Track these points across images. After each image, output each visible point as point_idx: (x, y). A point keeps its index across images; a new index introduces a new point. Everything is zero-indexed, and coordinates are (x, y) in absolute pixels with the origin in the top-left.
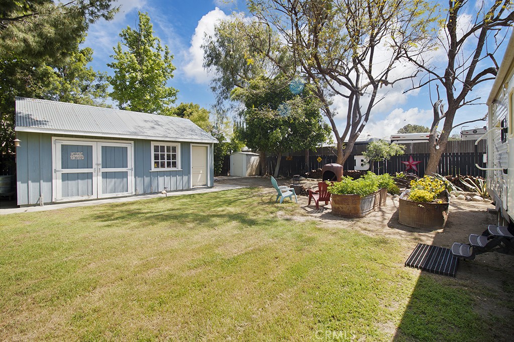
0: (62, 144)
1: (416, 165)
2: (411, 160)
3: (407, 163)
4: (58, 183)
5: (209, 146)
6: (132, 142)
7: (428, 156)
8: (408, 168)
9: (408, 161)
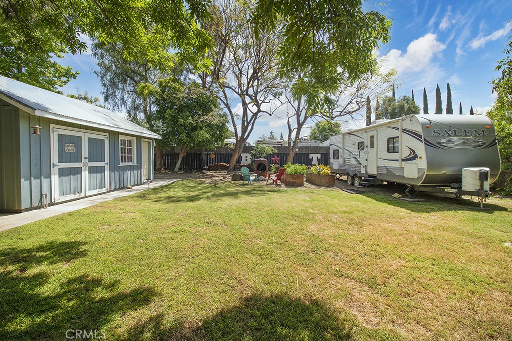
0: (59, 133)
1: (279, 160)
2: (276, 157)
3: (274, 159)
4: (55, 178)
5: (151, 141)
6: (108, 134)
7: (288, 154)
8: (274, 162)
9: (274, 157)
